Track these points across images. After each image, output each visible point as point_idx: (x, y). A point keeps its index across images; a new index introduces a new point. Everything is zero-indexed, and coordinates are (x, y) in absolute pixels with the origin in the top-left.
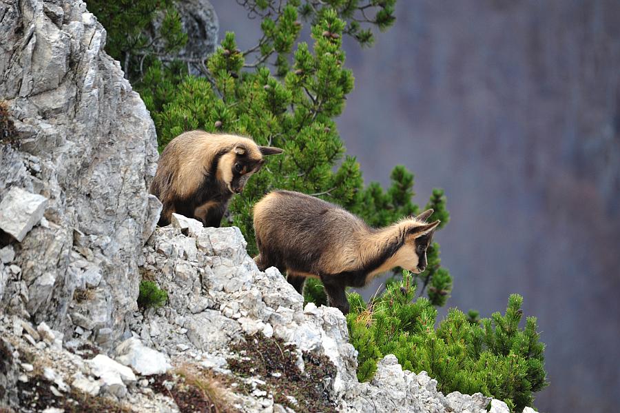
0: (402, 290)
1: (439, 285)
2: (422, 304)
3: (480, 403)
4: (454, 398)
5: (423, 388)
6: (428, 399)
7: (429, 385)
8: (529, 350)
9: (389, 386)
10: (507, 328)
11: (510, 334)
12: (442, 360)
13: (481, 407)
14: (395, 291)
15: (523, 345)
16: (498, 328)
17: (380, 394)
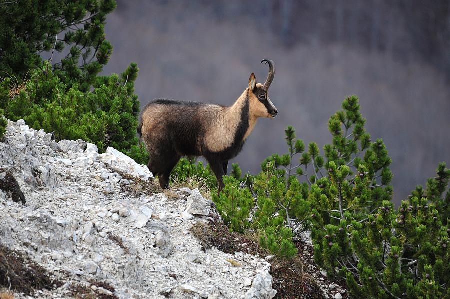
0: (44, 72)
1: (104, 52)
2: (57, 81)
3: (81, 145)
4: (63, 144)
5: (41, 139)
6: (44, 146)
7: (45, 137)
8: (123, 107)
9: (15, 141)
10: (110, 94)
11: (112, 97)
12: (58, 120)
13: (82, 147)
14: (39, 73)
15: (119, 104)
16: (104, 95)
17: (6, 147)
